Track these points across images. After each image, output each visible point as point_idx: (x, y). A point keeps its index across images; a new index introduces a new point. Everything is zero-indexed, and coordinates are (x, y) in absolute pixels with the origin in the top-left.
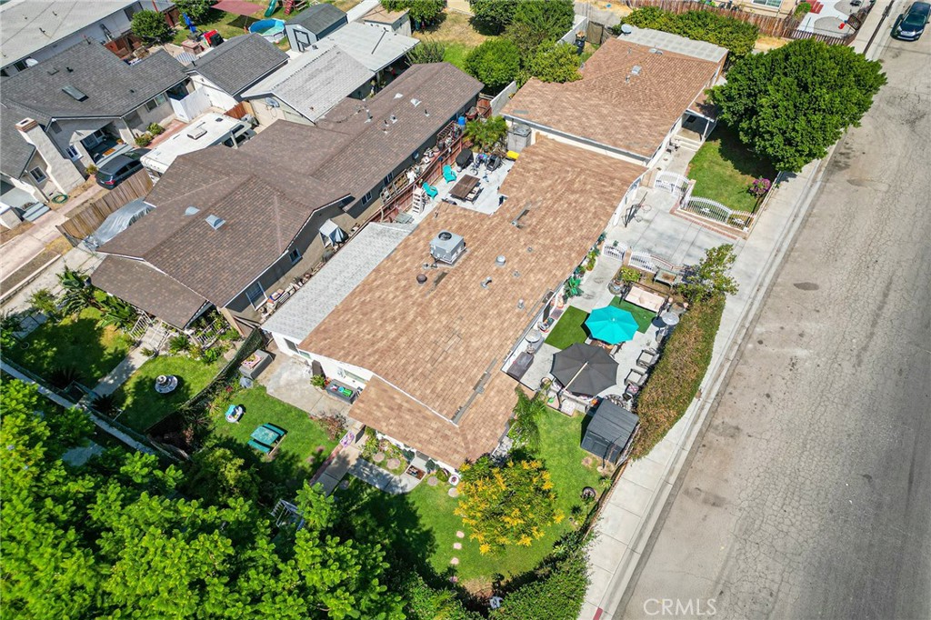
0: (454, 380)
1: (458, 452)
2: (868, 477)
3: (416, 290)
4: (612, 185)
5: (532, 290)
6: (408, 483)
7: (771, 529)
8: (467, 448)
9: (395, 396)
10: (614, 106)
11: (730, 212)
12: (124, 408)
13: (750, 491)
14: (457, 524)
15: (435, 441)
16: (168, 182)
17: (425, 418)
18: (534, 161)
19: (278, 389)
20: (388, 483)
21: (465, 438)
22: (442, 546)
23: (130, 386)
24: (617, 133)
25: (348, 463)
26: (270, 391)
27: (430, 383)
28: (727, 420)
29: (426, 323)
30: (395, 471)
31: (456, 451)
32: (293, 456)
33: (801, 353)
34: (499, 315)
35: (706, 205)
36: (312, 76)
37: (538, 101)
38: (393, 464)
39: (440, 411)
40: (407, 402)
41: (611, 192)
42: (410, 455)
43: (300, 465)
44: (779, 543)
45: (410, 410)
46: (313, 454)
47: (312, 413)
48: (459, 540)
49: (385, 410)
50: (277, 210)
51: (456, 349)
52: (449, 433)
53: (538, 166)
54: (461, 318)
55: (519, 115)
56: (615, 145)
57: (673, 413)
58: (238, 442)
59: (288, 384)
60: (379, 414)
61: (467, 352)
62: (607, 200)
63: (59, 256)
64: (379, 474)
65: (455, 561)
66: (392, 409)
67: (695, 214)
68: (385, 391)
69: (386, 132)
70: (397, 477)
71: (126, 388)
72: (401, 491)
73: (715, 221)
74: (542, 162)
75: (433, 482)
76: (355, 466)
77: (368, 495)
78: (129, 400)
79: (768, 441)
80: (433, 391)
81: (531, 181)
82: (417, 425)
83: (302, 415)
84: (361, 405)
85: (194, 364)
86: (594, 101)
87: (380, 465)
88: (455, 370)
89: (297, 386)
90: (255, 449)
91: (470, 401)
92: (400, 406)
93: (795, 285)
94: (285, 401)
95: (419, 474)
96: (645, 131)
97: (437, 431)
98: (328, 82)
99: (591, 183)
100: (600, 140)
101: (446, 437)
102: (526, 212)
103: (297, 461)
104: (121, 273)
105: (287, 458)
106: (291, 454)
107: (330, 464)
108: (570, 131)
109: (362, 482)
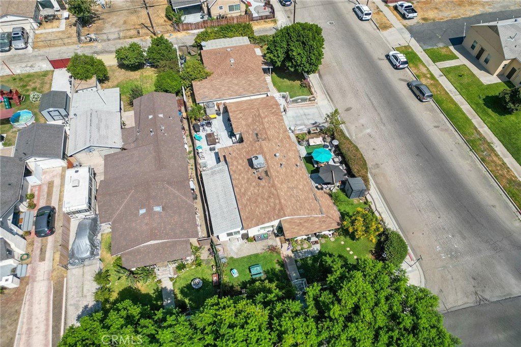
0: (309, 202)
1: (332, 223)
2: (417, 155)
3: (262, 183)
4: (273, 108)
5: (294, 159)
6: (317, 248)
7: (412, 185)
8: (333, 220)
9: (296, 221)
10: (237, 78)
11: (308, 97)
12: (189, 305)
13: (398, 179)
14: (344, 247)
15: (322, 225)
16: (105, 209)
17: (312, 220)
18: (237, 114)
19: (237, 254)
20: (311, 252)
21: (330, 218)
22: (347, 256)
23: (179, 296)
24: (249, 88)
25: (291, 257)
26: (235, 257)
27: (305, 208)
28: (372, 164)
29: (282, 191)
30: (308, 247)
31: (331, 223)
32: (272, 270)
33: (368, 131)
34: (296, 173)
35: (298, 99)
36: (99, 129)
37: (206, 90)
38: (306, 246)
39: (317, 214)
40: (301, 220)
41: (275, 111)
42: (308, 239)
43: (277, 270)
44: (418, 187)
45: (305, 222)
46: (276, 263)
47: (259, 251)
48: (350, 251)
49: (297, 227)
50: (173, 189)
51: (298, 193)
52: (324, 219)
53: (241, 115)
54: (288, 182)
55: (206, 99)
56: (253, 93)
57: (365, 170)
58: (247, 281)
59: (238, 250)
60: (296, 230)
61: (302, 191)
62: (277, 115)
63: (65, 279)
64: (305, 252)
65: (355, 257)
66: (299, 226)
67: (296, 104)
68: (290, 222)
69: (166, 134)
70: (311, 249)
71: (179, 298)
72: (318, 251)
73: (304, 103)
74: (241, 113)
75: (323, 241)
76: (295, 256)
77: (310, 260)
78: (187, 301)
79: (387, 162)
80: (308, 210)
81: (243, 122)
82: (312, 224)
83: (256, 255)
84: (287, 232)
85: (194, 270)
86: (227, 80)
87: (302, 249)
88: (306, 199)
89: (242, 248)
90: (256, 278)
91: (320, 206)
92: (300, 223)
93: (345, 110)
94: (245, 255)
95: (316, 242)
96: (258, 83)
97: (320, 222)
98: (107, 127)
99: (266, 112)
100: (246, 94)
101: (324, 221)
102: (257, 135)
103: (275, 270)
104: (137, 256)
105: (270, 271)
106: (269, 269)
107: (286, 262)
108: (231, 96)
109: (303, 259)
